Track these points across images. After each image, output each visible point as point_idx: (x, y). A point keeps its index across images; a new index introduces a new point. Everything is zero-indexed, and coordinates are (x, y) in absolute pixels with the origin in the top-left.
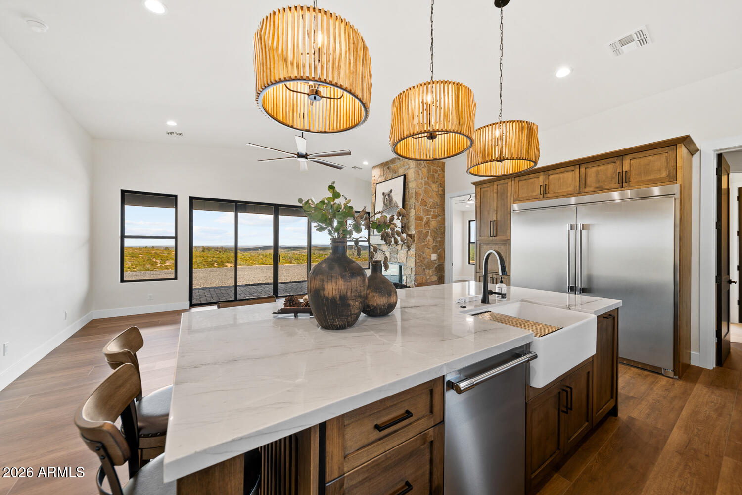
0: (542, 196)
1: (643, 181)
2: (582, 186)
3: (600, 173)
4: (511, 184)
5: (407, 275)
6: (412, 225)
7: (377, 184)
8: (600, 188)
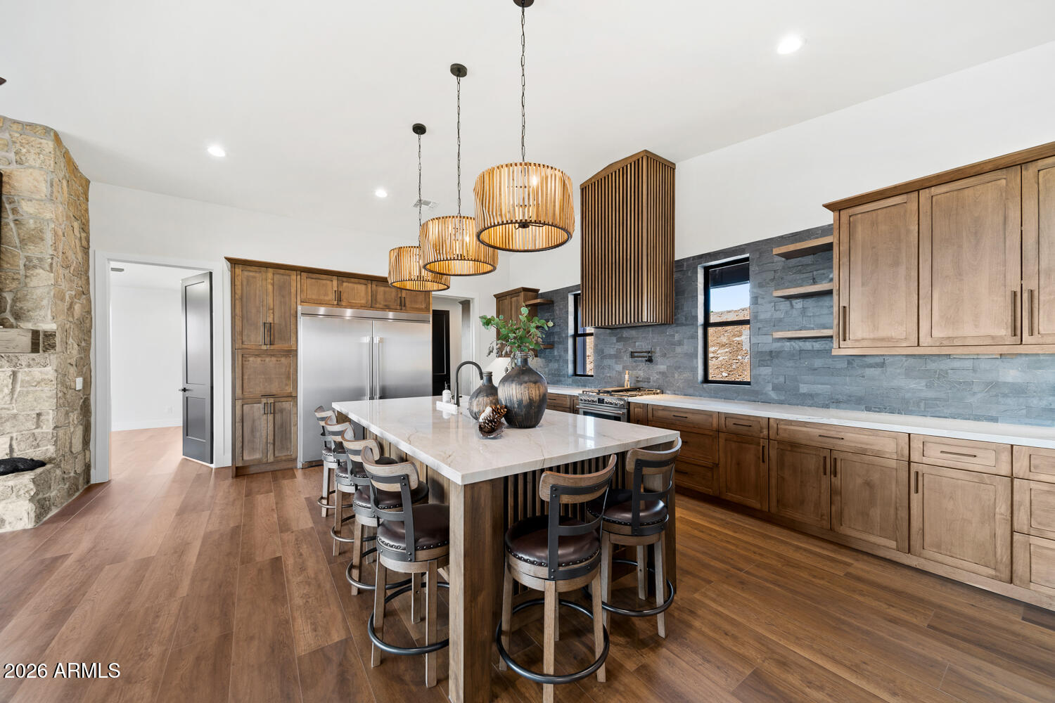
0: (336, 303)
1: (413, 308)
2: (374, 302)
3: (386, 293)
4: (297, 279)
5: (14, 434)
6: (38, 308)
8: (387, 307)
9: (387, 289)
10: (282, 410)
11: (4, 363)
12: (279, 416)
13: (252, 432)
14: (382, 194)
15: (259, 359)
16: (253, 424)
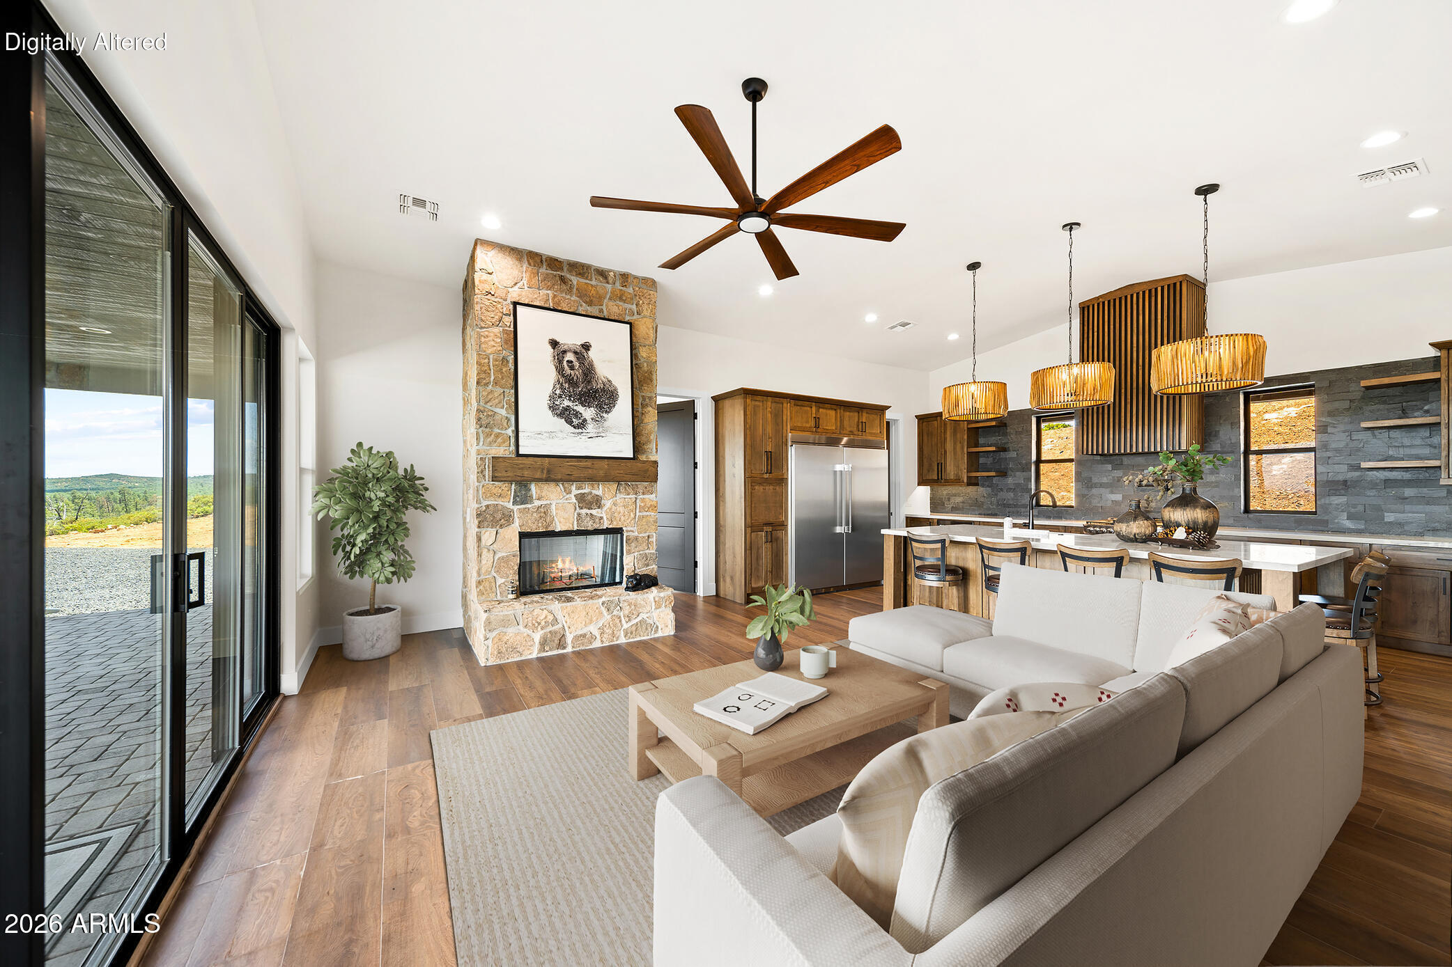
0: (814, 430)
1: (871, 433)
2: (842, 427)
3: (851, 418)
4: (787, 406)
5: (636, 554)
6: (649, 441)
7: (515, 304)
8: (852, 433)
9: (852, 414)
10: (777, 539)
11: (630, 490)
12: (774, 545)
13: (757, 559)
14: (871, 318)
15: (762, 488)
16: (758, 552)
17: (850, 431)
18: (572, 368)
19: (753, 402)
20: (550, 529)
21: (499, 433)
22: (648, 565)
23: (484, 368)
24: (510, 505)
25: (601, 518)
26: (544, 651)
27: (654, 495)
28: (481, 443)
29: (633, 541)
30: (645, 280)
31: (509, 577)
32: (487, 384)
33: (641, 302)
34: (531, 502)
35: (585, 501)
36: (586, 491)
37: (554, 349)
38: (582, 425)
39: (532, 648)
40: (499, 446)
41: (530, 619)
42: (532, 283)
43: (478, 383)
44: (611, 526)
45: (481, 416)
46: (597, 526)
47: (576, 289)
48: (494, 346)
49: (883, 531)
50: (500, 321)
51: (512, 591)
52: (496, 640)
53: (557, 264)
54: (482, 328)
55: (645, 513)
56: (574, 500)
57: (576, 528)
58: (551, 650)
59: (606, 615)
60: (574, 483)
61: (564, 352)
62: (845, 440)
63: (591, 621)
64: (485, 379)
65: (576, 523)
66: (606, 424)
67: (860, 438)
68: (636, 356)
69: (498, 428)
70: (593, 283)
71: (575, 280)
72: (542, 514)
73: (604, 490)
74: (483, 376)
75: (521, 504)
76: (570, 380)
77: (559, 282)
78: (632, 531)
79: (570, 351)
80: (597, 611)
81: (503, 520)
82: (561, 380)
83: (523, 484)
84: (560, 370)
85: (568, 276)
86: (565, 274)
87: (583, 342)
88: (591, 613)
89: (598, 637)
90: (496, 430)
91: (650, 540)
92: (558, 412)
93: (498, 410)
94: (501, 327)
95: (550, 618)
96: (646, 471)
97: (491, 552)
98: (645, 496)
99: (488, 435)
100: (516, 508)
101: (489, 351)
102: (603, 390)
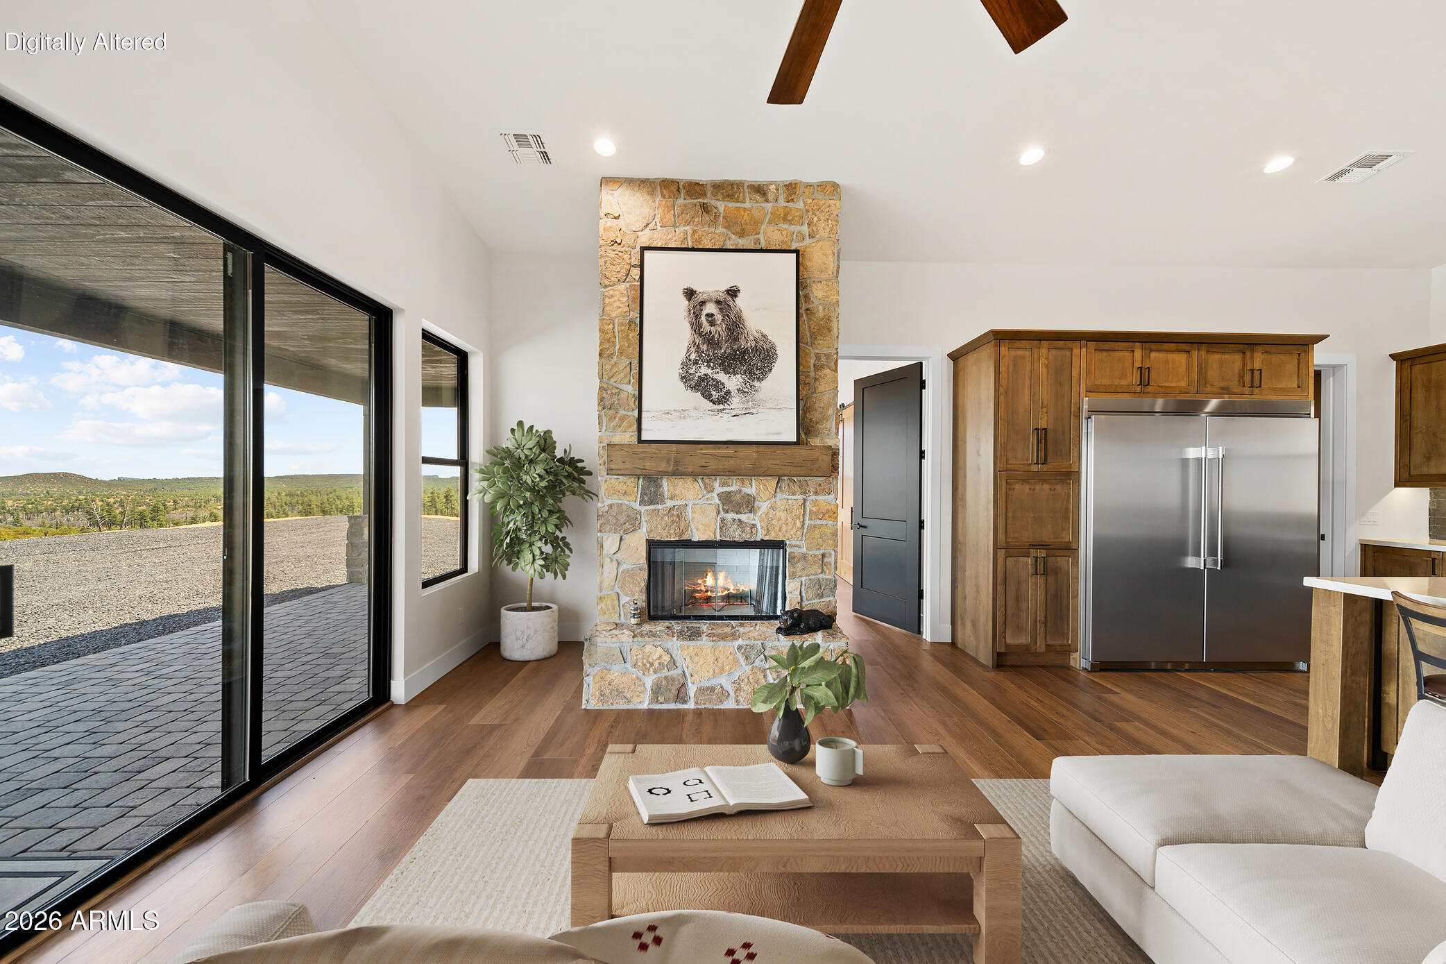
0: (1141, 389)
1: (1274, 389)
2: (1203, 382)
3: (1223, 365)
4: (1081, 356)
5: (803, 579)
6: (825, 418)
7: (643, 249)
8: (1226, 390)
9: (1226, 356)
10: (1056, 571)
11: (796, 488)
12: (1051, 579)
13: (1018, 599)
14: (1279, 164)
15: (1027, 487)
16: (1018, 590)
17: (1223, 388)
18: (712, 323)
19: (1013, 353)
20: (685, 537)
21: (624, 415)
22: (822, 596)
23: (608, 336)
24: (637, 506)
25: (754, 526)
26: (657, 702)
27: (832, 496)
28: (604, 428)
29: (799, 561)
30: (822, 186)
31: (635, 595)
32: (611, 356)
33: (815, 219)
34: (662, 502)
35: (731, 502)
36: (734, 488)
37: (689, 300)
38: (725, 399)
39: (642, 695)
40: (625, 432)
41: (640, 656)
42: (666, 220)
43: (600, 355)
44: (767, 538)
45: (605, 395)
46: (747, 537)
47: (723, 218)
48: (620, 307)
49: (1309, 581)
50: (627, 275)
51: (634, 614)
52: (598, 678)
53: (698, 188)
54: (606, 286)
55: (818, 522)
56: (717, 501)
57: (718, 538)
58: (666, 701)
59: (744, 664)
60: (718, 478)
61: (703, 303)
62: (1213, 404)
63: (722, 670)
64: (608, 349)
65: (718, 531)
66: (758, 396)
67: (1246, 398)
68: (807, 297)
69: (624, 409)
70: (747, 205)
71: (721, 206)
72: (675, 518)
73: (758, 488)
74: (606, 345)
75: (650, 504)
76: (710, 341)
77: (700, 212)
78: (799, 546)
79: (710, 300)
80: (731, 657)
81: (627, 524)
82: (697, 341)
83: (652, 479)
84: (696, 327)
85: (713, 202)
86: (709, 200)
87: (727, 287)
88: (722, 659)
89: (732, 694)
90: (622, 412)
91: (826, 560)
92: (693, 383)
93: (623, 387)
94: (628, 282)
95: (666, 658)
96: (814, 461)
97: (615, 563)
98: (820, 497)
99: (612, 418)
100: (643, 509)
101: (613, 315)
102: (755, 349)
